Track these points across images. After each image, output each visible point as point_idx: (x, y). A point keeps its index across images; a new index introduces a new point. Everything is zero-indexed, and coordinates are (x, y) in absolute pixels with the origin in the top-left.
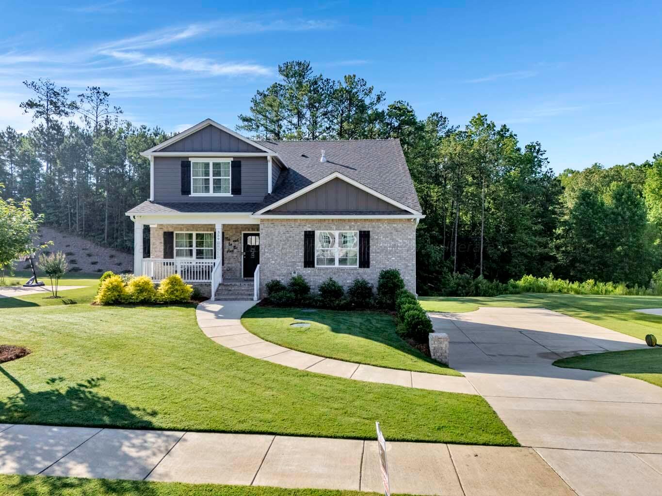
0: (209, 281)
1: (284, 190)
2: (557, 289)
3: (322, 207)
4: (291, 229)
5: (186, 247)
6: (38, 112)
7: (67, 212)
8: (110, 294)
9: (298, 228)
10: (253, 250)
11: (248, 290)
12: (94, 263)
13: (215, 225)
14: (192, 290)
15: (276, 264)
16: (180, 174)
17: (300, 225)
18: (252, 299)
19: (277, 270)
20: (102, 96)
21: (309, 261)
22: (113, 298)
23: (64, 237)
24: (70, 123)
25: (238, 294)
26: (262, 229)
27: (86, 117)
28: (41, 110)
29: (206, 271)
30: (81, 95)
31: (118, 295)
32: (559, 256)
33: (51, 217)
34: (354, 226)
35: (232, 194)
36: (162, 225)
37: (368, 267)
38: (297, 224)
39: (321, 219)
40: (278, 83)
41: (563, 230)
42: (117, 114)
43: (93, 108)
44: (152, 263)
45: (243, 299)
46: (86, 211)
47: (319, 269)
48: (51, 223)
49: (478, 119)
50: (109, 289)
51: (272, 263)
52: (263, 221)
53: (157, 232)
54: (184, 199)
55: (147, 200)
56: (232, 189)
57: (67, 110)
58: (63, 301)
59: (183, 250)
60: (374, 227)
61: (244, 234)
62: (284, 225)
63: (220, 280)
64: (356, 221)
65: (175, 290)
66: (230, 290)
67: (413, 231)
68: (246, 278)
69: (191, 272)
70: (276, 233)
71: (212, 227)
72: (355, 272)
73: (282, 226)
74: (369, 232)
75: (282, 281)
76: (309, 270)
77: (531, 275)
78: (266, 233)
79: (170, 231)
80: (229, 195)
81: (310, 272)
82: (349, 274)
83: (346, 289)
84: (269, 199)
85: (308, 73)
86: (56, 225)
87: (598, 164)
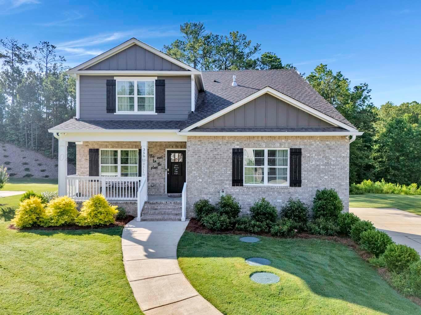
0: (135, 199)
1: (206, 109)
2: (391, 191)
3: (250, 124)
4: (219, 147)
5: (112, 164)
6: (5, 61)
7: (24, 133)
8: (27, 218)
9: (225, 145)
10: (176, 167)
11: (174, 209)
12: (43, 171)
13: (140, 142)
14: (117, 211)
15: (203, 182)
16: (105, 93)
17: (228, 143)
18: (180, 220)
19: (205, 188)
20: (51, 48)
21: (237, 181)
22: (31, 222)
23: (22, 151)
24: (29, 69)
25: (165, 214)
26: (189, 147)
27: (40, 64)
28: (8, 60)
29: (131, 187)
30: (35, 48)
31: (37, 218)
32: (377, 165)
33: (13, 137)
34: (285, 143)
35: (156, 112)
36: (87, 142)
37: (300, 186)
38: (225, 141)
39: (249, 137)
40: (179, 40)
41: (378, 146)
42: (61, 62)
43: (44, 57)
44: (77, 180)
45: (171, 220)
46: (38, 132)
47: (248, 188)
48: (13, 141)
49: (321, 67)
50: (27, 212)
51: (199, 182)
52: (190, 139)
53: (83, 149)
54: (110, 116)
55: (73, 118)
56: (156, 108)
57: (26, 60)
58: (2, 209)
59: (109, 166)
60: (305, 145)
61: (168, 151)
62: (212, 143)
63: (145, 198)
64: (286, 138)
65: (98, 213)
66: (156, 209)
67: (347, 149)
68: (169, 194)
69: (116, 188)
70: (204, 151)
71: (137, 145)
72: (286, 191)
73: (209, 143)
74: (300, 149)
75: (210, 200)
76: (237, 189)
77: (369, 180)
78: (193, 151)
79: (95, 148)
80: (154, 113)
81: (238, 190)
82: (279, 193)
83: (278, 210)
84: (193, 118)
85: (202, 31)
86: (17, 142)
87: (390, 102)
